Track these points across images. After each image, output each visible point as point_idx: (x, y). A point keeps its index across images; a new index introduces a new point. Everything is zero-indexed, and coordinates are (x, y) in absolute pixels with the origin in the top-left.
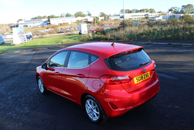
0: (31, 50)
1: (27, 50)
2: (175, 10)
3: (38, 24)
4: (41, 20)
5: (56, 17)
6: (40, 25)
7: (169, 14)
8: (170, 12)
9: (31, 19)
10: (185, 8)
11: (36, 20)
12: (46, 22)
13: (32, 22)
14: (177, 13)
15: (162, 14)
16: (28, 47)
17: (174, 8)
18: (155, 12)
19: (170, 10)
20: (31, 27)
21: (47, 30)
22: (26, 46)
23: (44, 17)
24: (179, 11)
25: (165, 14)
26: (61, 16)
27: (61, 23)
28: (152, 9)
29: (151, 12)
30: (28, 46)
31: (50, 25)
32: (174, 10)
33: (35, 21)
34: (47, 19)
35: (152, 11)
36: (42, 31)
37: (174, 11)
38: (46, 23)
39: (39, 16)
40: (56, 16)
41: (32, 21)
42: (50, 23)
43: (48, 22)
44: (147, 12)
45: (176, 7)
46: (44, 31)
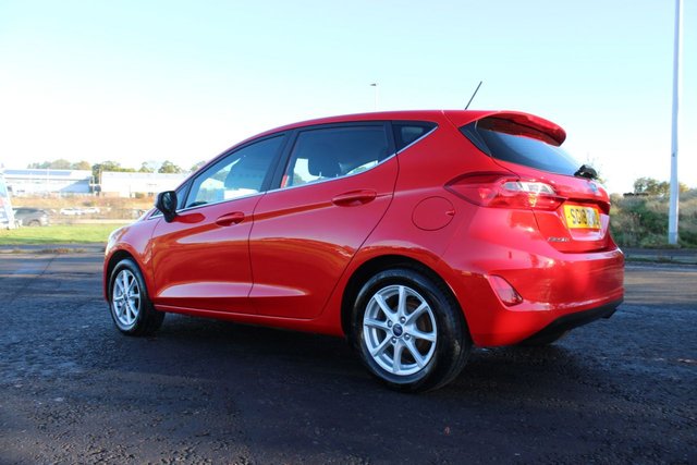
0: (31, 251)
1: (18, 249)
3: (53, 185)
4: (68, 174)
5: (124, 170)
6: (62, 191)
9: (29, 167)
11: (48, 170)
12: (86, 181)
13: (31, 176)
16: (20, 243)
20: (25, 196)
21: (88, 211)
22: (12, 240)
23: (81, 166)
26: (143, 170)
27: (140, 191)
30: (17, 240)
31: (98, 194)
33: (45, 173)
34: (89, 174)
36: (67, 212)
38: (85, 187)
39: (61, 160)
40: (122, 167)
41: (34, 173)
42: (98, 189)
43: (94, 185)
46: (73, 213)
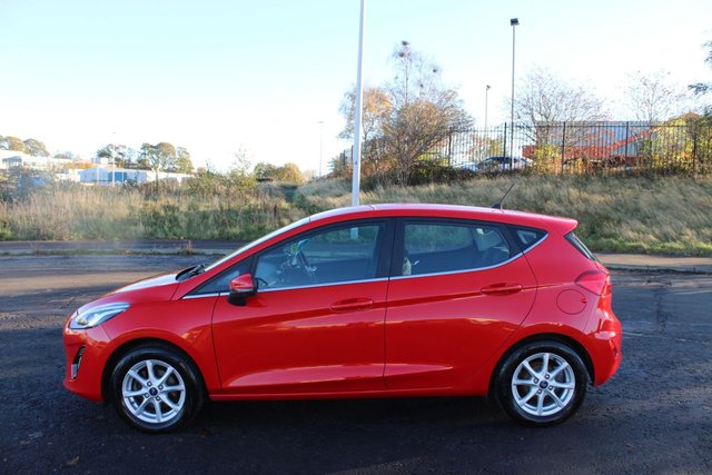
2: (120, 157)
7: (101, 166)
8: (104, 160)
10: (152, 152)
14: (128, 165)
15: (78, 165)
17: (117, 148)
18: (47, 154)
19: (102, 154)
24: (134, 160)
25: (87, 166)
28: (36, 142)
29: (31, 152)
32: (115, 154)
35: (34, 147)
37: (117, 159)
44: (12, 147)
45: (124, 147)
